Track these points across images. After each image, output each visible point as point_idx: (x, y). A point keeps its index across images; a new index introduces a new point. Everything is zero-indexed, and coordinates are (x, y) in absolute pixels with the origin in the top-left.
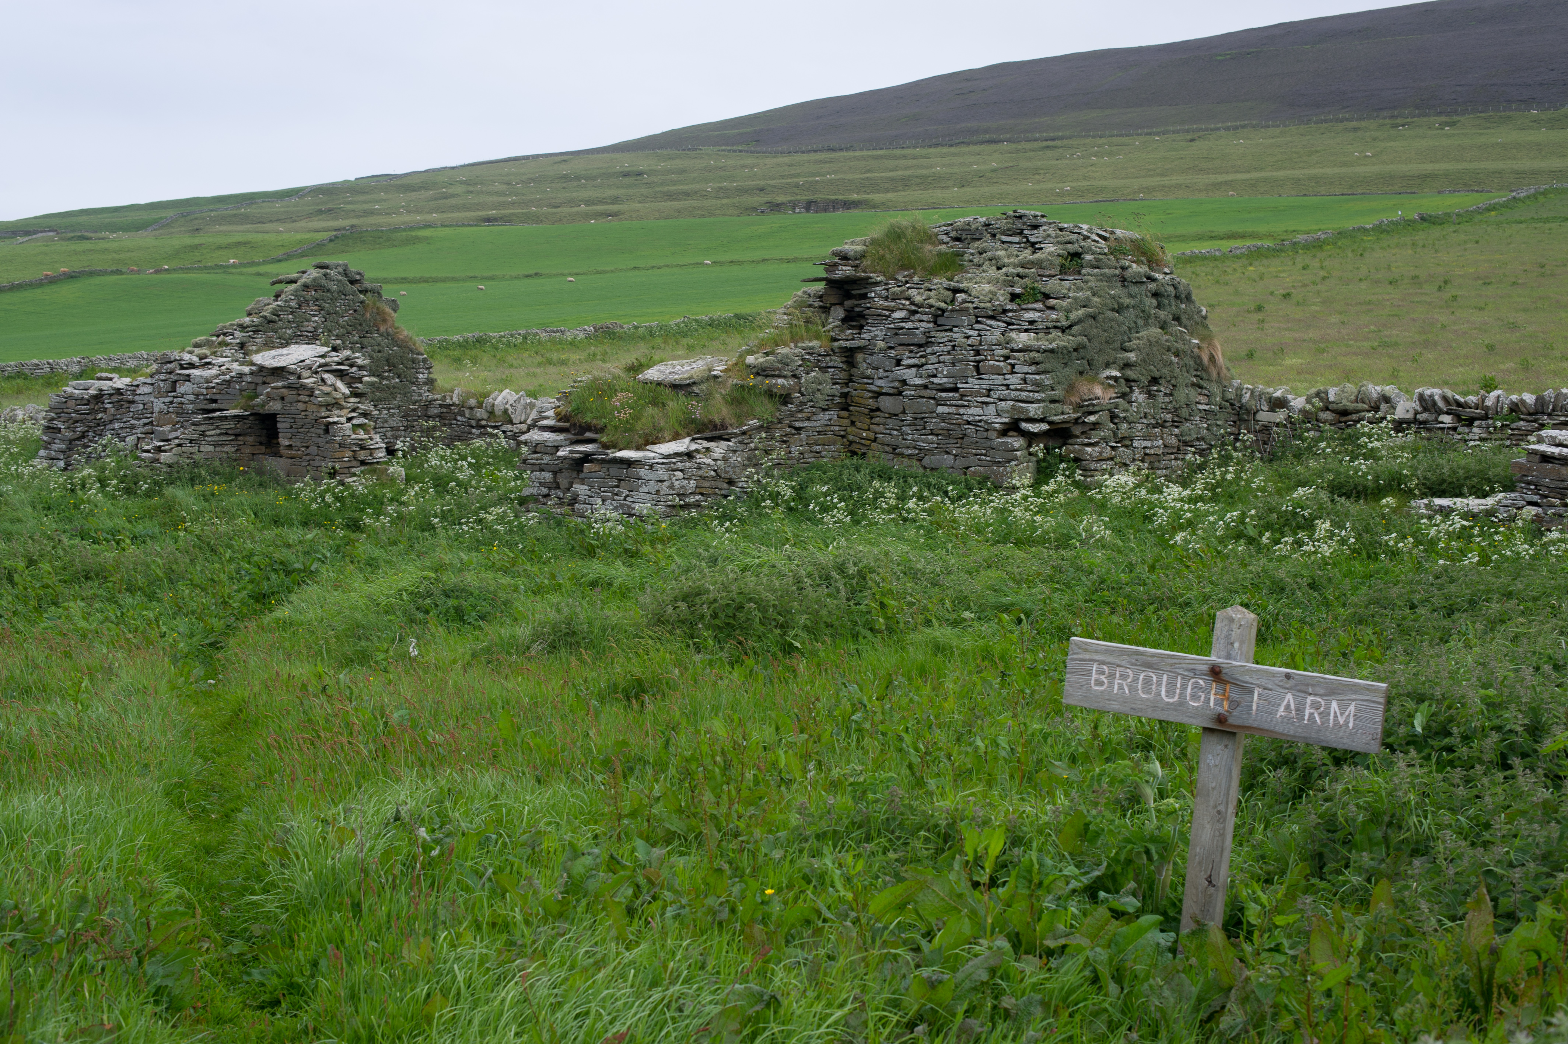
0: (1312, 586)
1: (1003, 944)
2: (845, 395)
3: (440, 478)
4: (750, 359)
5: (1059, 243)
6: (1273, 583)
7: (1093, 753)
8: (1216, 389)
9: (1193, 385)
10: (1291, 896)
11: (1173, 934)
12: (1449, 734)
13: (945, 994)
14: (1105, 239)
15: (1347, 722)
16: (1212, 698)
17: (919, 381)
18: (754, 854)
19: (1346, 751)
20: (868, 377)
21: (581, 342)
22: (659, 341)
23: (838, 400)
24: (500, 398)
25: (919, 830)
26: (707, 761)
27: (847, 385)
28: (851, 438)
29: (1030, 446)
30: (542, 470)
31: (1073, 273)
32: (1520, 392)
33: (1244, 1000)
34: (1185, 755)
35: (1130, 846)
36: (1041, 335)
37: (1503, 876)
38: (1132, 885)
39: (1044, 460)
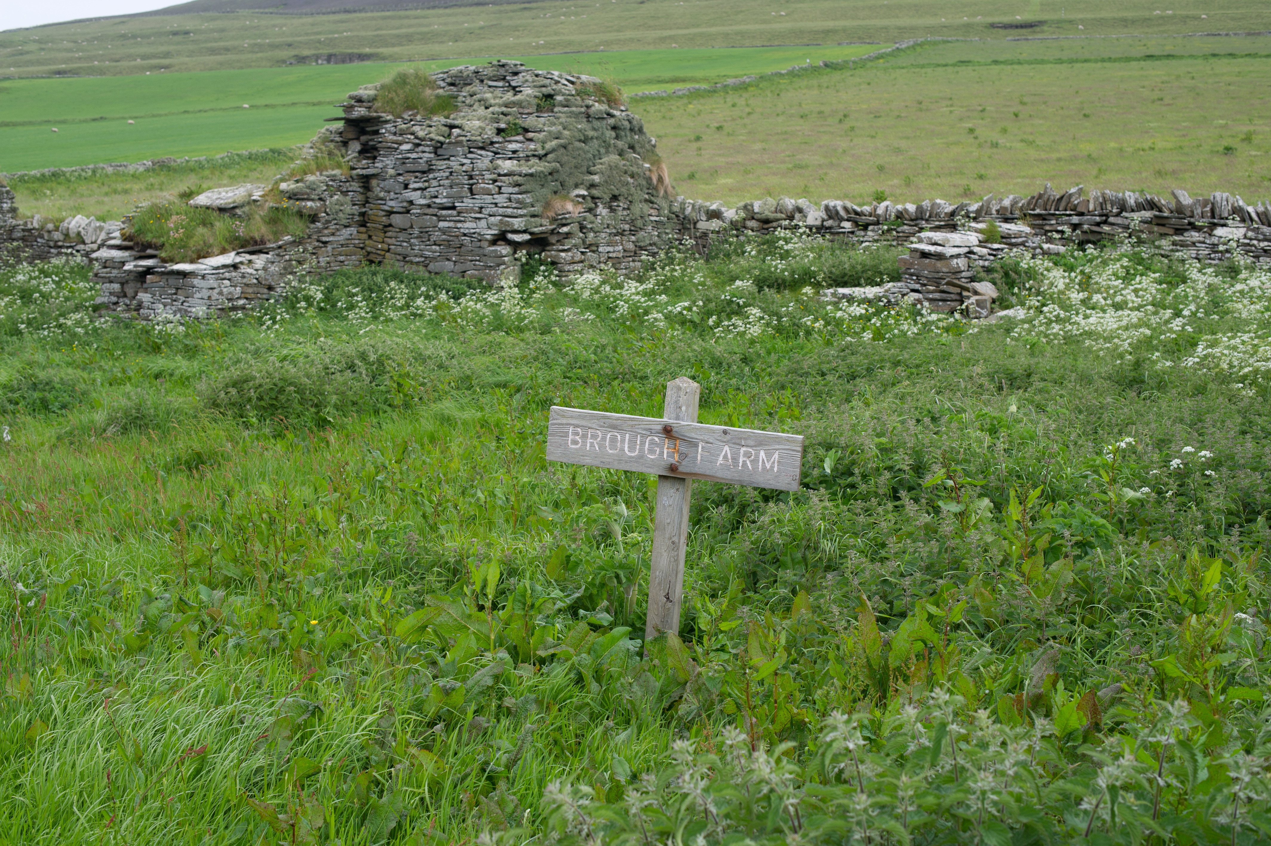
0: (745, 360)
1: (504, 655)
2: (363, 214)
3: (24, 291)
4: (283, 186)
5: (535, 87)
6: (713, 359)
7: (572, 499)
8: (664, 205)
9: (646, 201)
10: (732, 606)
11: (639, 641)
12: (852, 474)
13: (458, 699)
14: (572, 83)
15: (772, 467)
16: (665, 451)
17: (423, 202)
18: (297, 592)
19: (772, 491)
20: (381, 199)
21: (141, 174)
22: (207, 172)
23: (357, 218)
24: (73, 223)
25: (433, 566)
26: (255, 518)
27: (364, 206)
28: (369, 249)
29: (515, 253)
30: (111, 282)
31: (547, 111)
32: (904, 203)
33: (697, 691)
34: (646, 498)
35: (603, 573)
36: (522, 162)
37: (896, 584)
38: (605, 603)
39: (527, 264)
